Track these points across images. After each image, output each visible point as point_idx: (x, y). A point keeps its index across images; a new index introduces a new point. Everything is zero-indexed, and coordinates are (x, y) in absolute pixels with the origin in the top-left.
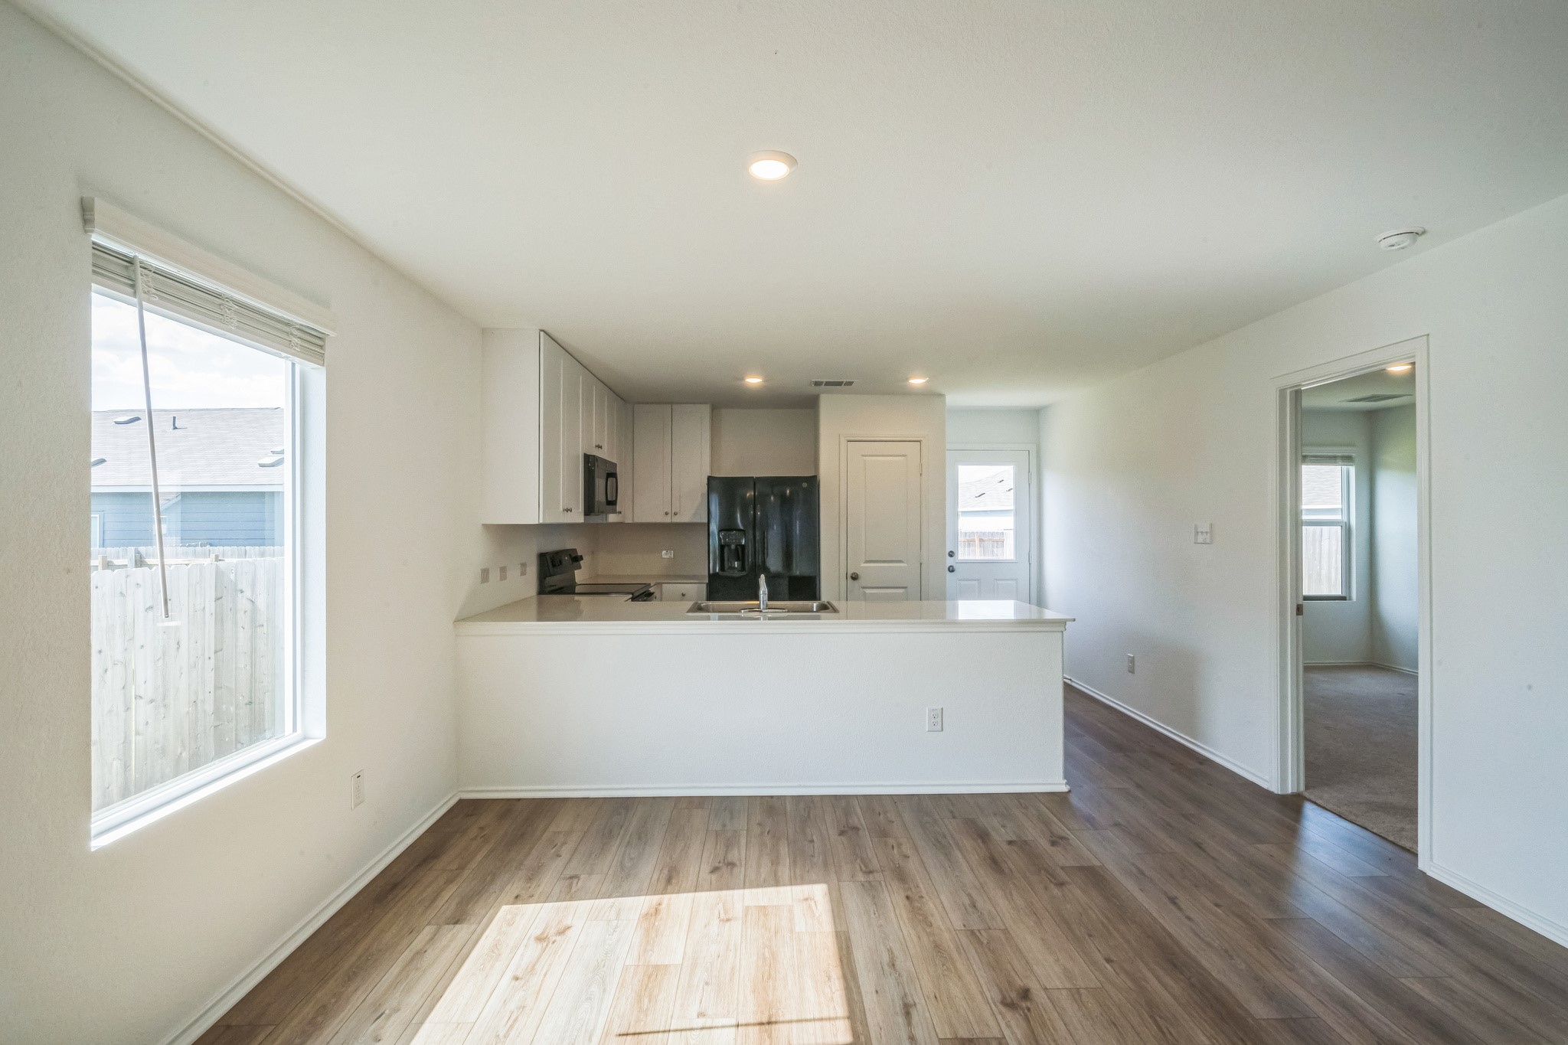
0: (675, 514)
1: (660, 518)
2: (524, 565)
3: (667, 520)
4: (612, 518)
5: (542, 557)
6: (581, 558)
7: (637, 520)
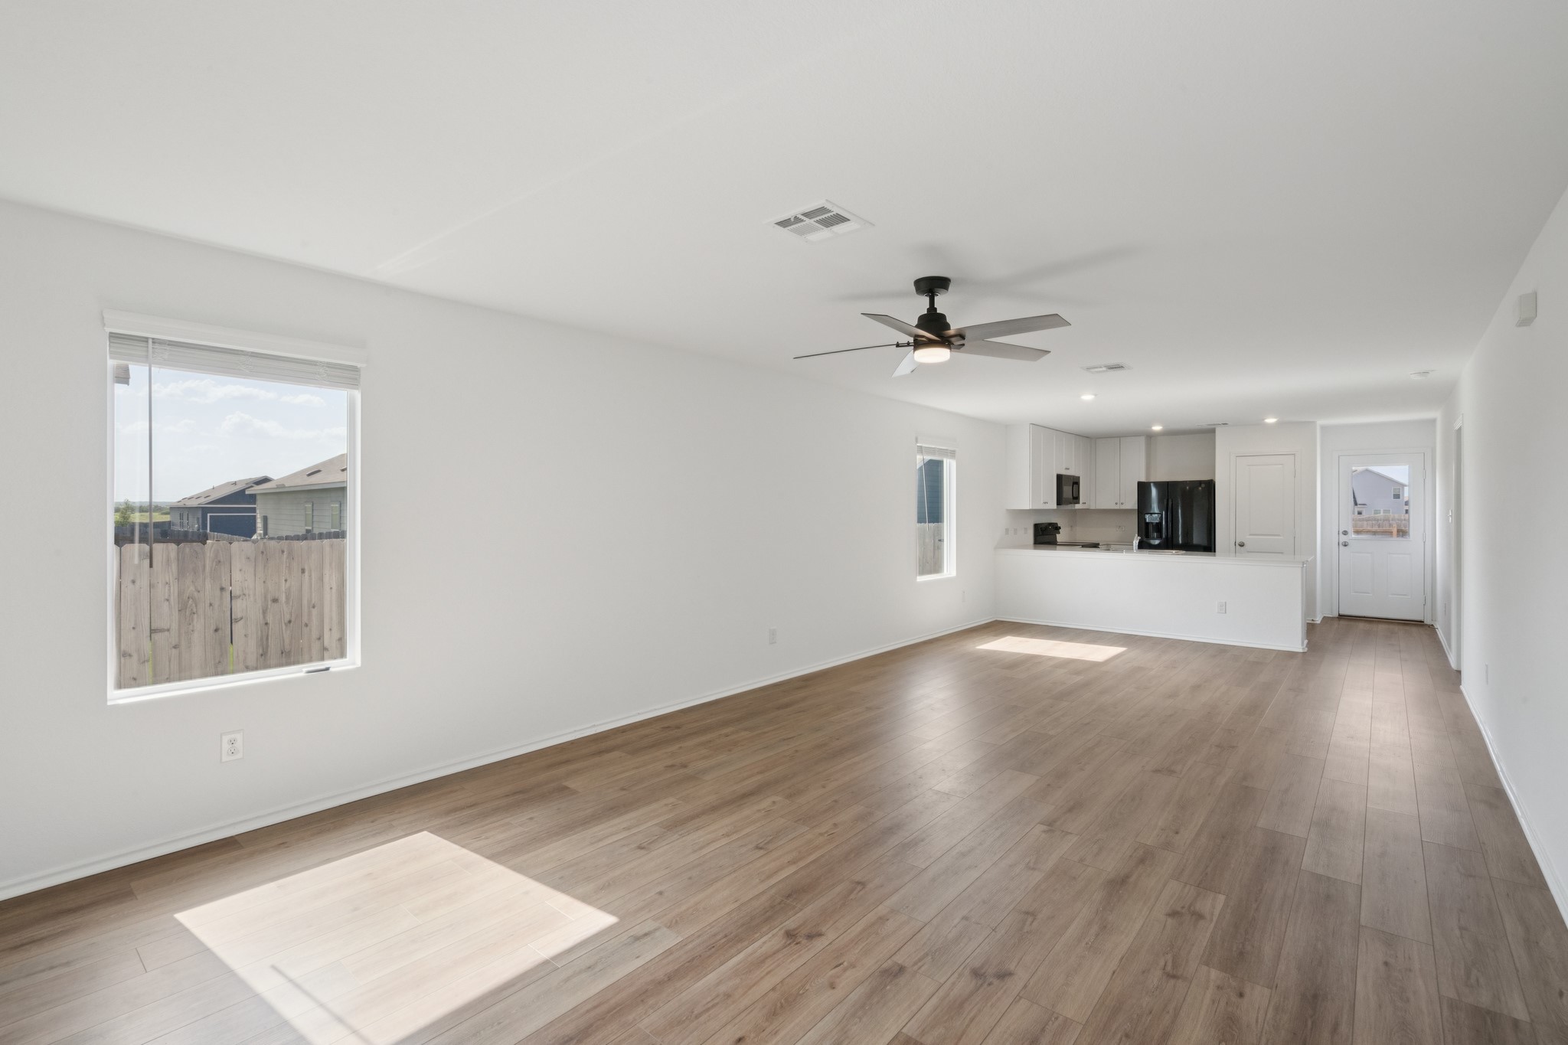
0: (1122, 504)
1: (1113, 507)
2: (1026, 529)
3: (1117, 507)
4: (1077, 506)
5: (1036, 526)
6: (1060, 528)
7: (1098, 507)
